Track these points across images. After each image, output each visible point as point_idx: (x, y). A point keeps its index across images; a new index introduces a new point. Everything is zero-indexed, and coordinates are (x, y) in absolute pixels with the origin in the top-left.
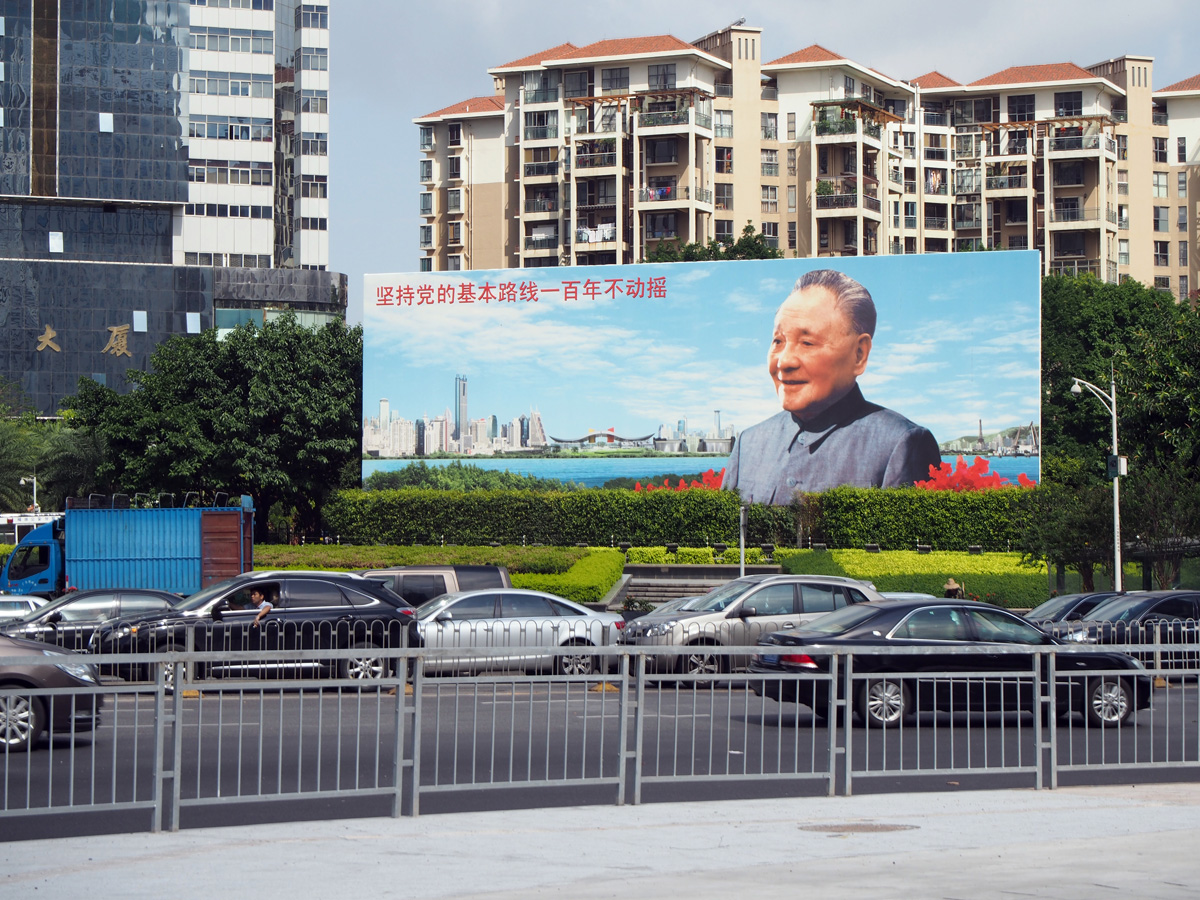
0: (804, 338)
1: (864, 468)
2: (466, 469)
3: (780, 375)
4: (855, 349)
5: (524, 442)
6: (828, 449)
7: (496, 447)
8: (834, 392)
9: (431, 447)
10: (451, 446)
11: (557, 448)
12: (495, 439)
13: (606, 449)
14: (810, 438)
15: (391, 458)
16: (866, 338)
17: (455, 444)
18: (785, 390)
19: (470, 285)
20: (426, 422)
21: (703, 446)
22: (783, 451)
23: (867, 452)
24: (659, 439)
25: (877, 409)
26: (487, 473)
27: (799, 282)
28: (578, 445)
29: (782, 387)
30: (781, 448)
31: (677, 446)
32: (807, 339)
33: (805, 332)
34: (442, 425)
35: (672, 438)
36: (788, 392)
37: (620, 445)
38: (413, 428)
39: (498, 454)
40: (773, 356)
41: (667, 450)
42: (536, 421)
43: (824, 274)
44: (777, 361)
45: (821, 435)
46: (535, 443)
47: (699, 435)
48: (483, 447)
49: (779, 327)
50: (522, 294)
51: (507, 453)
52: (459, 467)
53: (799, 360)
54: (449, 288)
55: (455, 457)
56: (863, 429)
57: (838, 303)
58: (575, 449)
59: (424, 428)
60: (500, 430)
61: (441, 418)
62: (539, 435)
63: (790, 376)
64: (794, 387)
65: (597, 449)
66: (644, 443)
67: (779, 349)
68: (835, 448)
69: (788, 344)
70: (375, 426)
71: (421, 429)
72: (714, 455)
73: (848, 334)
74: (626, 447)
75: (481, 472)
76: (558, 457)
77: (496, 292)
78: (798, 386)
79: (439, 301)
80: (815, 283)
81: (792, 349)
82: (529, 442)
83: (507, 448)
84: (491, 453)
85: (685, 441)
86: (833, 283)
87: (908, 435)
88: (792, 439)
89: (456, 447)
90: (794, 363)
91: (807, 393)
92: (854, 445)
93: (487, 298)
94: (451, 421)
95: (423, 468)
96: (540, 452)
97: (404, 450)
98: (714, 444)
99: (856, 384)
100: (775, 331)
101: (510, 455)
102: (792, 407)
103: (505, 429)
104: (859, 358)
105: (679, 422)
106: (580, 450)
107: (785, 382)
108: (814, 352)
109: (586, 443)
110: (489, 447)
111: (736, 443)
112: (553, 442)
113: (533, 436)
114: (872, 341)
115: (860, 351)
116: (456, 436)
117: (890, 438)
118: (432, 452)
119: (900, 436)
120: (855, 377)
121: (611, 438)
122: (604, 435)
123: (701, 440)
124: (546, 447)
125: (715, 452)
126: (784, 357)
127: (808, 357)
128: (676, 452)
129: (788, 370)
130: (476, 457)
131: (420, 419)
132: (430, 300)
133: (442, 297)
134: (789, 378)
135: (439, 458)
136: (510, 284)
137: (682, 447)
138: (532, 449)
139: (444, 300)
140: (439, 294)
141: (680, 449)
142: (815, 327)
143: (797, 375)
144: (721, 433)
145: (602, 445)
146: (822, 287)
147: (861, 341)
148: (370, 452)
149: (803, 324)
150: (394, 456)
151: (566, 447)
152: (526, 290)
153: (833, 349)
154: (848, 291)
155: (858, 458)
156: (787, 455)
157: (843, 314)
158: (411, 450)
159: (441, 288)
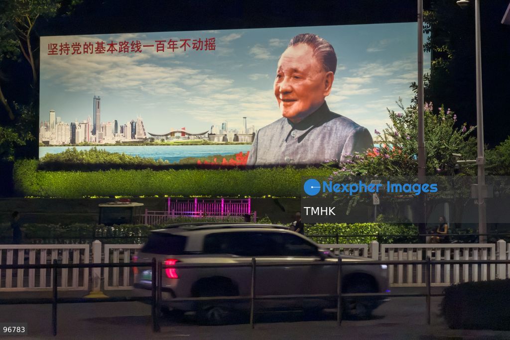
0: (294, 74)
1: (329, 152)
2: (100, 152)
3: (281, 96)
4: (324, 81)
5: (133, 136)
6: (308, 140)
7: (117, 139)
8: (312, 106)
9: (80, 139)
10: (91, 139)
11: (152, 140)
12: (116, 134)
13: (181, 140)
14: (298, 133)
15: (56, 146)
16: (331, 74)
17: (93, 137)
18: (284, 105)
19: (102, 43)
20: (77, 123)
21: (236, 138)
22: (283, 141)
24: (211, 134)
25: (337, 116)
26: (112, 154)
27: (292, 41)
28: (164, 138)
29: (282, 103)
30: (281, 140)
31: (221, 138)
32: (296, 74)
33: (295, 70)
34: (86, 126)
35: (218, 134)
36: (286, 106)
37: (189, 138)
38: (69, 128)
39: (118, 143)
40: (277, 85)
41: (216, 141)
42: (140, 124)
43: (307, 36)
44: (279, 88)
45: (304, 132)
46: (140, 137)
47: (234, 131)
48: (109, 138)
49: (281, 67)
50: (132, 48)
51: (123, 142)
52: (95, 151)
53: (291, 87)
54: (90, 45)
55: (93, 145)
56: (329, 128)
57: (315, 53)
58: (163, 140)
59: (75, 127)
60: (119, 129)
61: (85, 122)
62: (142, 132)
63: (286, 97)
64: (289, 103)
65: (175, 140)
66: (203, 136)
67: (280, 81)
68: (313, 140)
69: (286, 77)
70: (47, 126)
71: (73, 127)
72: (243, 144)
73: (320, 72)
74: (192, 139)
75: (109, 154)
76: (153, 145)
77: (117, 47)
78: (292, 103)
79: (84, 52)
80: (301, 41)
81: (288, 80)
82: (136, 136)
83: (123, 140)
84: (114, 143)
85: (226, 135)
86: (312, 41)
87: (354, 131)
88: (288, 134)
89: (93, 139)
90: (289, 88)
91: (297, 106)
92: (323, 138)
93: (112, 51)
94: (91, 124)
95: (75, 151)
96: (142, 142)
97: (64, 141)
98: (243, 137)
99: (325, 102)
100: (278, 70)
101: (125, 144)
102: (288, 115)
103: (122, 128)
104: (326, 86)
105: (223, 124)
106: (166, 141)
107: (283, 100)
108: (301, 82)
109: (169, 136)
110: (113, 139)
111: (256, 137)
112: (150, 136)
113: (139, 132)
114: (334, 76)
115: (327, 82)
116: (94, 132)
117: (344, 134)
118: (80, 142)
119: (350, 132)
120: (324, 97)
121: (183, 134)
122: (179, 132)
123: (235, 135)
124: (146, 139)
125: (243, 142)
126: (283, 85)
127: (297, 86)
128: (221, 142)
129: (286, 93)
130: (105, 145)
131: (73, 122)
132: (79, 52)
133: (86, 50)
134: (286, 98)
135: (84, 145)
136: (125, 42)
137: (225, 139)
138: (138, 140)
139: (87, 52)
140: (84, 48)
141: (223, 140)
142: (301, 67)
143: (291, 96)
144: (247, 130)
145: (178, 137)
146: (305, 44)
147: (328, 76)
148: (44, 142)
149: (294, 65)
150: (58, 144)
151: (157, 139)
152: (135, 46)
153: (311, 80)
154: (320, 46)
155: (326, 145)
156: (285, 144)
157: (318, 60)
158: (68, 140)
159: (85, 44)
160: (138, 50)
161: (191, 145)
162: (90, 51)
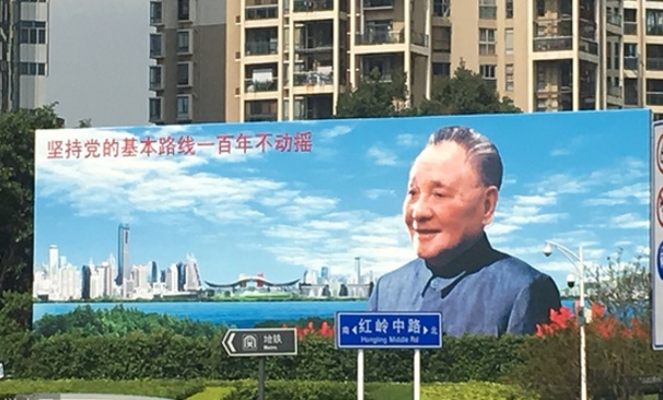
0: (437, 190)
2: (128, 311)
3: (415, 225)
4: (484, 200)
5: (181, 287)
7: (156, 291)
9: (97, 291)
10: (115, 290)
11: (212, 293)
12: (154, 284)
13: (256, 293)
15: (60, 302)
16: (493, 190)
17: (118, 289)
18: (420, 239)
19: (133, 140)
20: (92, 267)
21: (344, 291)
22: (417, 296)
23: (494, 297)
24: (304, 284)
25: (505, 256)
26: (147, 316)
27: (432, 137)
28: (230, 289)
29: (417, 235)
30: (416, 293)
31: (320, 290)
32: (440, 191)
33: (438, 185)
34: (106, 271)
35: (316, 283)
36: (421, 240)
37: (269, 290)
38: (79, 273)
39: (157, 298)
40: (408, 207)
41: (312, 294)
42: (192, 267)
43: (456, 130)
44: (412, 211)
45: (452, 280)
46: (191, 288)
47: (340, 280)
48: (144, 292)
49: (414, 179)
50: (180, 148)
51: (165, 297)
52: (122, 310)
53: (432, 210)
54: (114, 142)
55: (118, 301)
56: (491, 276)
57: (468, 157)
58: (228, 293)
59: (90, 274)
60: (159, 275)
61: (105, 264)
62: (195, 280)
63: (423, 225)
64: (427, 236)
65: (247, 293)
66: (291, 287)
67: (413, 200)
68: (465, 294)
69: (422, 195)
70: (46, 272)
71: (86, 274)
72: (354, 300)
73: (477, 187)
74: (274, 292)
75: (142, 315)
76: (212, 301)
78: (431, 235)
79: (105, 154)
81: (426, 200)
82: (185, 287)
83: (164, 292)
84: (151, 298)
85: (327, 286)
86: (463, 138)
88: (425, 284)
89: (119, 292)
90: (428, 213)
91: (439, 241)
93: (148, 152)
94: (115, 268)
95: (89, 308)
96: (196, 296)
97: (71, 294)
98: (354, 289)
99: (485, 234)
100: (410, 182)
101: (168, 299)
102: (425, 254)
103: (163, 274)
104: (487, 209)
105: (323, 269)
106: (232, 295)
107: (419, 231)
108: (446, 202)
109: (238, 287)
110: (149, 291)
111: (375, 288)
112: (208, 287)
113: (190, 281)
114: (499, 193)
115: (488, 204)
116: (119, 281)
117: (515, 284)
118: (97, 296)
119: (524, 283)
120: (483, 226)
121: (260, 283)
122: (254, 281)
123: (343, 286)
124: (201, 291)
125: (355, 297)
126: (418, 208)
127: (440, 208)
128: (320, 296)
129: (422, 220)
130: (137, 301)
131: (86, 265)
132: (96, 154)
133: (107, 151)
134: (423, 227)
135: (103, 301)
136: (169, 138)
137: (325, 292)
138: (189, 293)
139: (109, 154)
140: (105, 148)
141: (324, 294)
142: (447, 180)
143: (431, 225)
144: (361, 279)
145: (252, 289)
146: (454, 142)
147: (489, 193)
148: (40, 297)
149: (436, 177)
150: (62, 299)
151: (220, 291)
152: (184, 144)
153: (462, 200)
154: (477, 146)
155: (485, 303)
156: (421, 299)
157: (473, 168)
158: (78, 294)
159: (107, 142)
160: (190, 150)
161: (273, 301)
162: (113, 153)
